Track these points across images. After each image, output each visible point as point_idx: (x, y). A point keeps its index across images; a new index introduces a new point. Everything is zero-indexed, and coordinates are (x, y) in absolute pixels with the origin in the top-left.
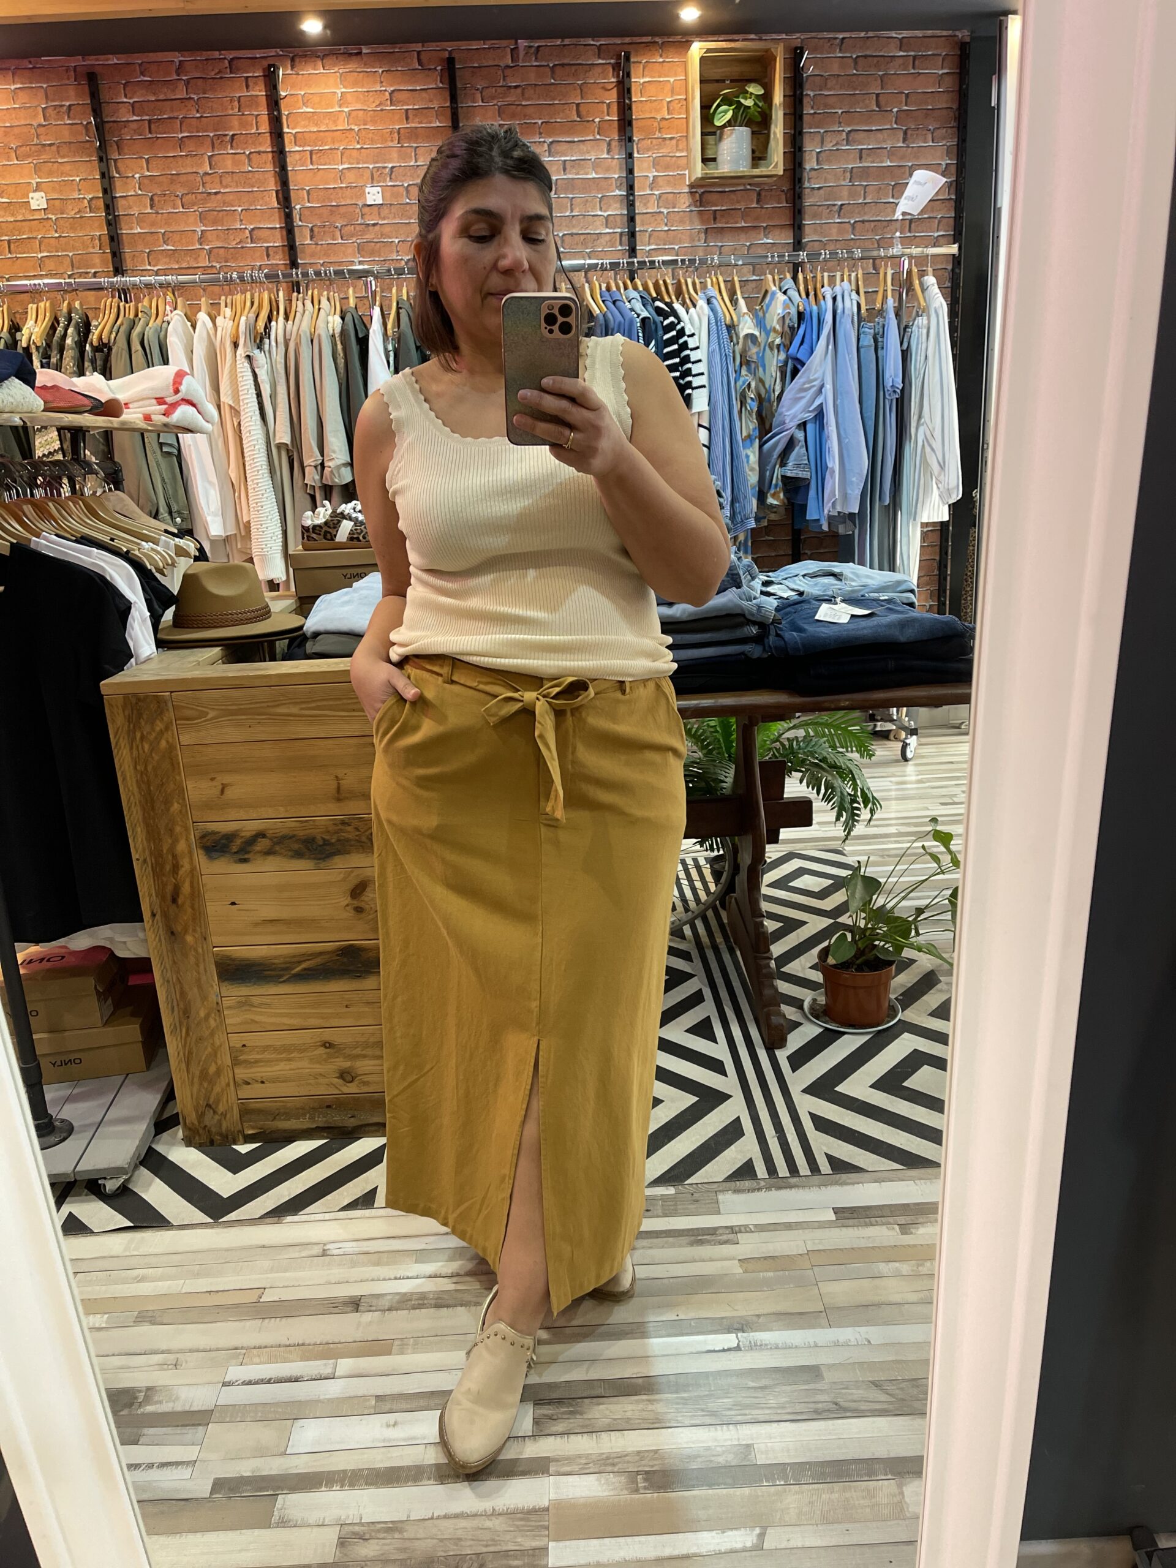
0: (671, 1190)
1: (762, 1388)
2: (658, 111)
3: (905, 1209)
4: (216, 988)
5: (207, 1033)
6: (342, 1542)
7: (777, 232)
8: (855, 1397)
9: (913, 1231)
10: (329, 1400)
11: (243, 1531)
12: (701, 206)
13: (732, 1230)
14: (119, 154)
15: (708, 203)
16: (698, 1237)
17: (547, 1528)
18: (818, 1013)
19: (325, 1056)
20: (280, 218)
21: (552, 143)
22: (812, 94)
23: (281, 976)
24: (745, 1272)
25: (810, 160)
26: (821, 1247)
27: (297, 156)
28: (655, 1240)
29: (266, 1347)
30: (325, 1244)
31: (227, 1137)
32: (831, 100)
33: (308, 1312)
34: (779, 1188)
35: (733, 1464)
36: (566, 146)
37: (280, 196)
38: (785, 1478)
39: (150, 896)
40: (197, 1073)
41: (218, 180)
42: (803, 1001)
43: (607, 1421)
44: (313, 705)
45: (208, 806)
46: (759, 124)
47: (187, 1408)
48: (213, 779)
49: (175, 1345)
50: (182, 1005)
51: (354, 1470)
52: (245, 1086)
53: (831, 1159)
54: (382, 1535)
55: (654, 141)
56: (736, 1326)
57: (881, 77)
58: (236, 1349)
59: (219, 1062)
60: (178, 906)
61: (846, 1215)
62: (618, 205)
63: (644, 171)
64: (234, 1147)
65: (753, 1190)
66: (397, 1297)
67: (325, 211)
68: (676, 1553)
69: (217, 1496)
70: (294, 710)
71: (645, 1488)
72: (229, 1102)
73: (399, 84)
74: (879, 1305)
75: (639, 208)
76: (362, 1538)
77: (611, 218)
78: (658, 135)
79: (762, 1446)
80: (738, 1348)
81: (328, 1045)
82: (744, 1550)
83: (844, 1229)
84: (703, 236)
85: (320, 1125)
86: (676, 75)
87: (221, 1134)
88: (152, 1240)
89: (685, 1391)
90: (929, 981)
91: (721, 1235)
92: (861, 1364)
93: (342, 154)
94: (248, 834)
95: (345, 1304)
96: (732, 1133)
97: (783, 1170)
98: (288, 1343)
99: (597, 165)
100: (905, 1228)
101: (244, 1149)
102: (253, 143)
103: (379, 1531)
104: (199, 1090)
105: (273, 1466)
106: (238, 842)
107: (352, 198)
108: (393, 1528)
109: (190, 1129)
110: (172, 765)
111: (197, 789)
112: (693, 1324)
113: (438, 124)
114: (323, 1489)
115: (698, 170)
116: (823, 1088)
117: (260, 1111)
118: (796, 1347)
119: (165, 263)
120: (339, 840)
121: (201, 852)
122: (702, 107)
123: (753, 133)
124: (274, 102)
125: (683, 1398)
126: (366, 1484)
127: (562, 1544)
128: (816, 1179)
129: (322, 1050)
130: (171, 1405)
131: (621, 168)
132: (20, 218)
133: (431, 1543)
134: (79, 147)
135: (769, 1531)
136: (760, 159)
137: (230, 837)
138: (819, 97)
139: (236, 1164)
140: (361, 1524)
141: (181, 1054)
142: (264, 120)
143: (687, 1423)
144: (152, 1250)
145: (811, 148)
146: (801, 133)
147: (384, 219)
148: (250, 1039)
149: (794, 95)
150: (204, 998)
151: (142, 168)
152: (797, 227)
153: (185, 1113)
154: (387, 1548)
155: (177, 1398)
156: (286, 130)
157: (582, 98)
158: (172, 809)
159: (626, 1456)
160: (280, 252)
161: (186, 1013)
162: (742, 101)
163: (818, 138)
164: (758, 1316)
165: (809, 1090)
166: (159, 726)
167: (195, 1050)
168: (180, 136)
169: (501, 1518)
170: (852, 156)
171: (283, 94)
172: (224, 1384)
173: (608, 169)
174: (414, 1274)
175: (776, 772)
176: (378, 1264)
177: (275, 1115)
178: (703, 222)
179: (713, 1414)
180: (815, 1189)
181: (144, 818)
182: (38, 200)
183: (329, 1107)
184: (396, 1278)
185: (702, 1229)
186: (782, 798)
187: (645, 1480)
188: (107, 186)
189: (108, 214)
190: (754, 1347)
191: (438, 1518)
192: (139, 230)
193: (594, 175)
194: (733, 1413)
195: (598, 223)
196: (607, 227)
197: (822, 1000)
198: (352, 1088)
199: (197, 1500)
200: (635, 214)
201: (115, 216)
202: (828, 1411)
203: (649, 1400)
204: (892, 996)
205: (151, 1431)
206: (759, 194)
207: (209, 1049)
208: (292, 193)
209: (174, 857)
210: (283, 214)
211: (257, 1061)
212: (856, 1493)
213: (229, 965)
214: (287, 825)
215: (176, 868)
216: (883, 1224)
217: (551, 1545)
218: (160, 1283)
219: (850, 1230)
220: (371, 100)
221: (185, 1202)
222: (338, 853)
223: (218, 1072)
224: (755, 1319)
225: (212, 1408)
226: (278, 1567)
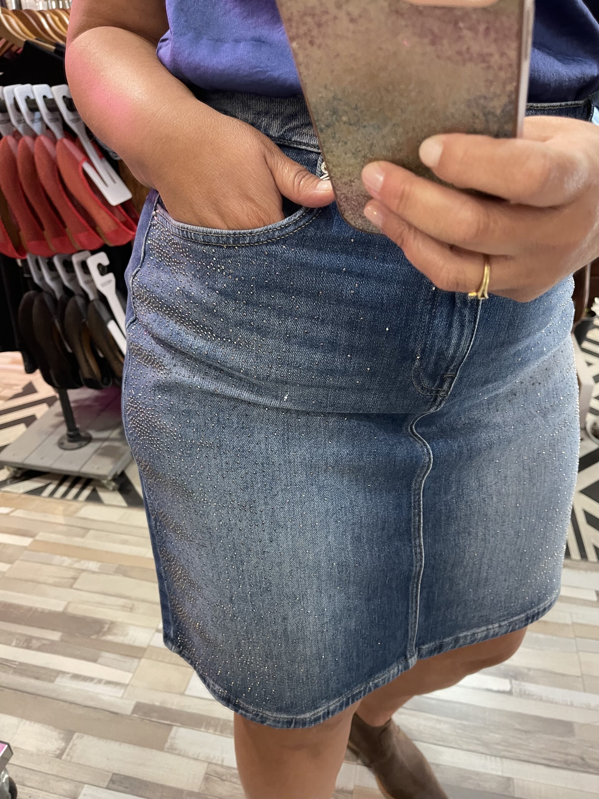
6: (207, 778)
11: (146, 749)
26: (584, 622)
35: (495, 792)
47: (131, 643)
49: (133, 594)
51: (224, 720)
56: (511, 674)
69: (135, 715)
76: (221, 777)
79: (520, 783)
80: (510, 693)
105: (174, 702)
114: (203, 729)
118: (556, 703)
125: (463, 725)
128: (584, 564)
130: (122, 637)
140: (222, 766)
143: (465, 747)
154: (235, 791)
155: (127, 634)
164: (529, 669)
179: (486, 744)
180: (583, 572)
190: (523, 695)
194: (500, 747)
199: (123, 715)
202: (577, 765)
205: (107, 655)
224: (526, 671)
225: (145, 646)
226: (162, 786)
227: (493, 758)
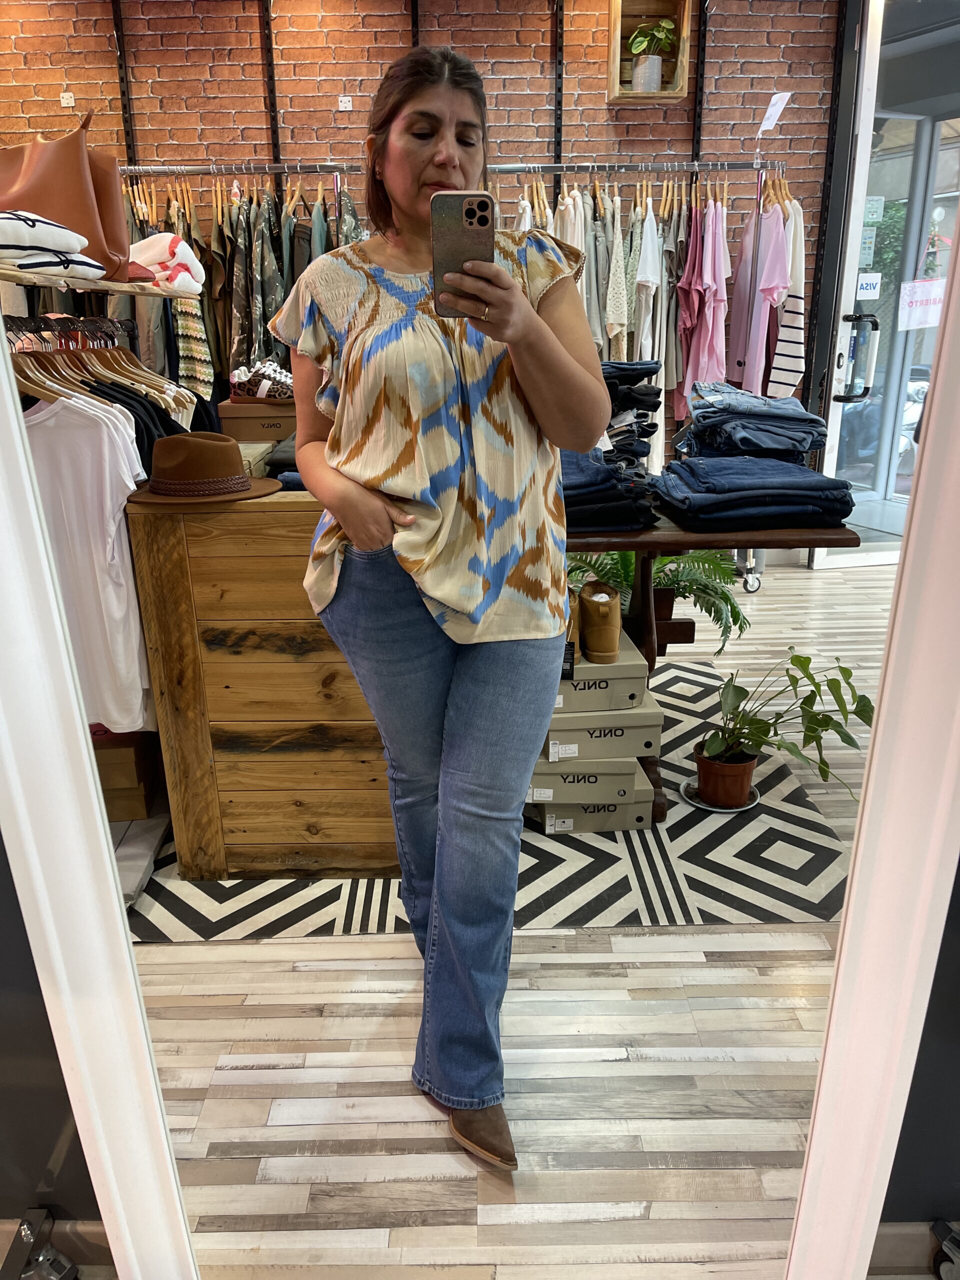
0: (572, 932)
1: (646, 1092)
2: (585, 39)
3: (762, 955)
4: (211, 754)
5: (202, 790)
6: (313, 1198)
7: (679, 145)
8: (722, 1103)
9: (769, 973)
10: (302, 1085)
11: (235, 1186)
12: (616, 121)
13: (622, 965)
14: (136, 63)
15: (623, 119)
16: (595, 970)
17: (476, 1194)
18: (691, 795)
19: (296, 813)
20: (267, 119)
21: (495, 63)
22: (713, 30)
23: (263, 747)
24: (633, 999)
25: (709, 85)
26: (695, 983)
27: (283, 68)
28: (560, 971)
29: (249, 1041)
30: (294, 962)
31: (214, 873)
32: (731, 35)
33: (282, 1015)
34: (660, 934)
35: (625, 1150)
36: (507, 66)
37: (268, 101)
38: (667, 1165)
39: (160, 678)
40: (193, 822)
41: (216, 87)
42: (679, 785)
43: (522, 1112)
44: (299, 528)
45: (211, 607)
46: (669, 54)
47: (187, 1086)
48: (214, 586)
49: (175, 1036)
50: (182, 767)
51: (320, 1141)
52: (230, 834)
53: (702, 912)
54: (344, 1193)
55: (580, 65)
56: (626, 1042)
57: (772, 18)
58: (226, 1041)
59: (211, 814)
60: (182, 688)
61: (714, 958)
62: (548, 118)
63: (571, 90)
64: (220, 882)
65: (639, 935)
66: (353, 1007)
67: (305, 116)
68: (579, 1218)
69: (213, 1157)
70: (283, 532)
71: (554, 1166)
72: (218, 846)
73: (371, 10)
74: (741, 1031)
75: (565, 121)
76: (328, 1195)
77: (541, 128)
78: (583, 59)
79: (648, 1138)
80: (627, 1060)
81: (298, 804)
82: (634, 1219)
83: (713, 969)
84: (617, 146)
85: (289, 867)
86: (601, 9)
87: (209, 871)
88: (156, 953)
89: (585, 1091)
90: (782, 773)
91: (613, 969)
92: (727, 1076)
93: (320, 68)
94: (241, 632)
95: (312, 1010)
96: (621, 888)
97: (663, 920)
98: (266, 1038)
99: (531, 83)
100: (762, 971)
101: (228, 884)
102: (247, 57)
103: (341, 1190)
104: (193, 836)
105: (257, 1135)
106: (233, 637)
107: (327, 105)
108: (353, 1188)
109: (185, 866)
110: (182, 572)
111: (201, 593)
112: (591, 1038)
113: (401, 45)
114: (297, 1155)
115: (617, 90)
116: (695, 855)
117: (240, 855)
118: (675, 1061)
119: (171, 156)
120: (314, 640)
121: (203, 644)
122: (622, 38)
123: (663, 61)
124: (265, 23)
125: (583, 1097)
126: (331, 1152)
127: (488, 1207)
128: (690, 928)
129: (293, 808)
130: (174, 1083)
131: (551, 87)
132: (52, 114)
133: (382, 1201)
134: (104, 56)
135: (654, 1204)
136: (668, 83)
137: (226, 633)
138: (719, 33)
139: (222, 896)
140: (328, 1184)
141: (180, 806)
142: (257, 37)
143: (587, 1116)
144: (157, 961)
145: (711, 75)
146: (703, 62)
147: (353, 124)
148: (237, 797)
149: (699, 30)
150: (201, 762)
151: (154, 75)
152: (696, 142)
153: (182, 853)
154: (348, 1204)
155: (180, 1078)
156: (274, 46)
157: (522, 26)
158: (180, 609)
159: (538, 1140)
160: (266, 150)
161: (186, 774)
162: (656, 34)
163: (717, 68)
164: (644, 1035)
165: (685, 857)
166: (173, 540)
167: (191, 803)
168: (187, 49)
169: (439, 1185)
170: (745, 83)
171: (274, 15)
172: (217, 1069)
173: (541, 87)
174: (367, 989)
175: (667, 597)
176: (337, 979)
177: (254, 858)
178: (617, 135)
179: (608, 1110)
180: (690, 937)
181: (157, 615)
182: (67, 99)
183: (297, 853)
184: (351, 992)
185: (598, 964)
186: (670, 619)
187: (554, 1159)
188: (124, 89)
189: (125, 112)
190: (641, 1059)
191: (389, 1181)
192: (150, 127)
193: (529, 92)
194: (623, 1110)
195: (530, 133)
196: (537, 136)
197: (696, 785)
198: (316, 840)
199: (196, 1160)
200: (561, 125)
201: (131, 115)
202: (700, 1112)
203: (556, 1097)
204: (753, 784)
206: (665, 112)
207: (203, 804)
208: (278, 100)
209: (181, 647)
210: (269, 117)
211: (240, 815)
212: (722, 1178)
213: (222, 736)
214: (273, 625)
215: (181, 656)
216: (745, 967)
217: (479, 1207)
218: (163, 987)
219: (718, 969)
220: (347, 23)
221: (182, 924)
222: (314, 650)
223: (210, 822)
224: (642, 1037)
225: (207, 1087)
226: (261, 1216)
227: (617, 1121)
